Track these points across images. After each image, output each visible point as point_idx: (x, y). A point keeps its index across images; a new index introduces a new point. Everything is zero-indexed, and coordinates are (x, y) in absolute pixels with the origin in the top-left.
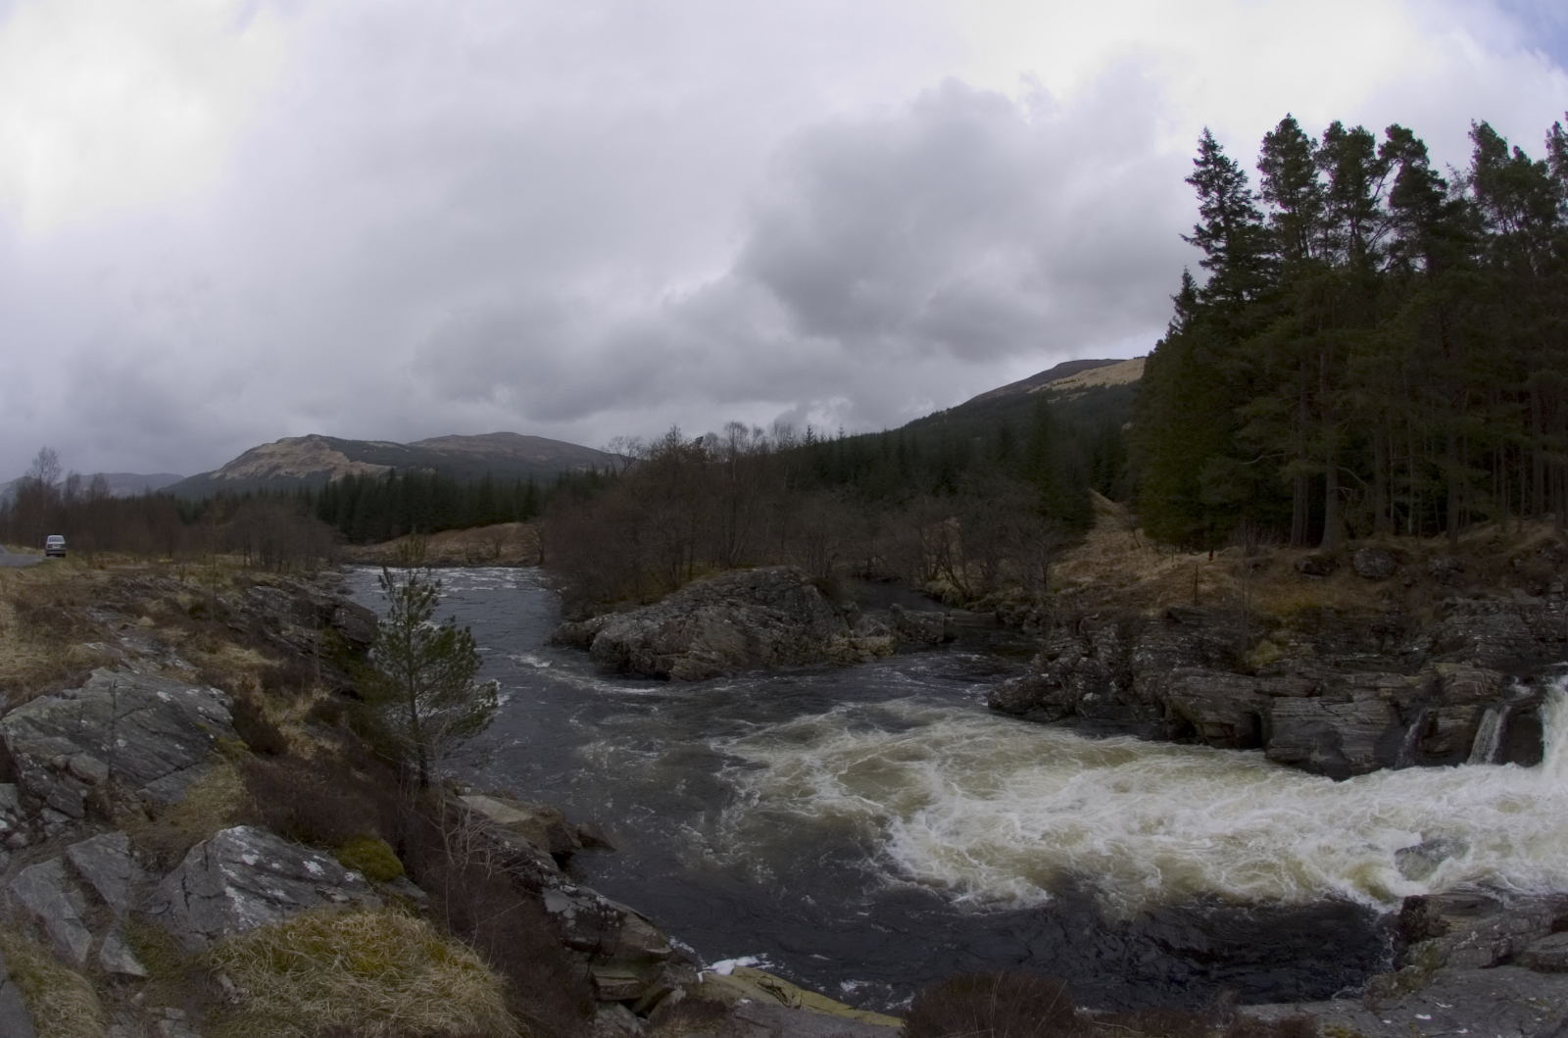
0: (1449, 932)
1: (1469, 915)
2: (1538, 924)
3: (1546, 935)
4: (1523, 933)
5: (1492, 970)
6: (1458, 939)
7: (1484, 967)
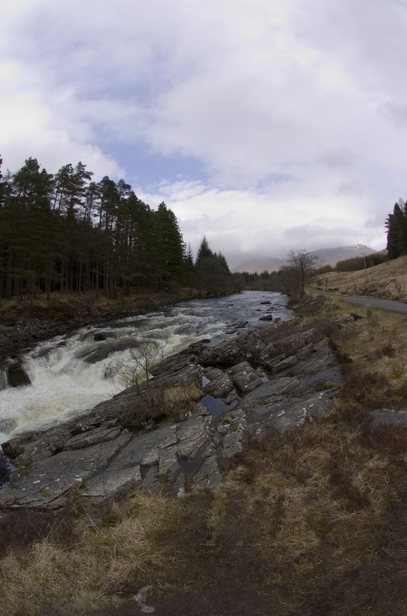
0: (26, 450)
1: (30, 442)
2: (63, 435)
3: (71, 438)
4: (58, 441)
5: (54, 456)
6: (30, 452)
7: (50, 457)
